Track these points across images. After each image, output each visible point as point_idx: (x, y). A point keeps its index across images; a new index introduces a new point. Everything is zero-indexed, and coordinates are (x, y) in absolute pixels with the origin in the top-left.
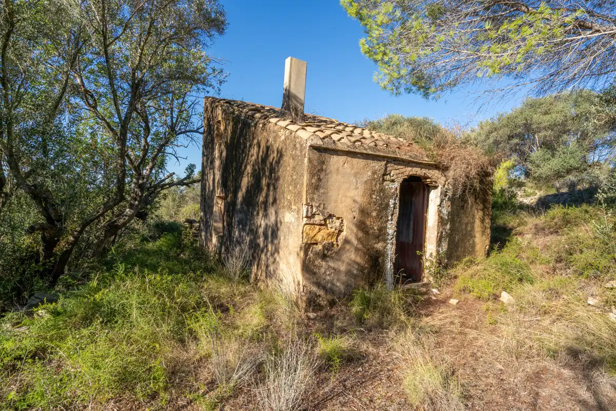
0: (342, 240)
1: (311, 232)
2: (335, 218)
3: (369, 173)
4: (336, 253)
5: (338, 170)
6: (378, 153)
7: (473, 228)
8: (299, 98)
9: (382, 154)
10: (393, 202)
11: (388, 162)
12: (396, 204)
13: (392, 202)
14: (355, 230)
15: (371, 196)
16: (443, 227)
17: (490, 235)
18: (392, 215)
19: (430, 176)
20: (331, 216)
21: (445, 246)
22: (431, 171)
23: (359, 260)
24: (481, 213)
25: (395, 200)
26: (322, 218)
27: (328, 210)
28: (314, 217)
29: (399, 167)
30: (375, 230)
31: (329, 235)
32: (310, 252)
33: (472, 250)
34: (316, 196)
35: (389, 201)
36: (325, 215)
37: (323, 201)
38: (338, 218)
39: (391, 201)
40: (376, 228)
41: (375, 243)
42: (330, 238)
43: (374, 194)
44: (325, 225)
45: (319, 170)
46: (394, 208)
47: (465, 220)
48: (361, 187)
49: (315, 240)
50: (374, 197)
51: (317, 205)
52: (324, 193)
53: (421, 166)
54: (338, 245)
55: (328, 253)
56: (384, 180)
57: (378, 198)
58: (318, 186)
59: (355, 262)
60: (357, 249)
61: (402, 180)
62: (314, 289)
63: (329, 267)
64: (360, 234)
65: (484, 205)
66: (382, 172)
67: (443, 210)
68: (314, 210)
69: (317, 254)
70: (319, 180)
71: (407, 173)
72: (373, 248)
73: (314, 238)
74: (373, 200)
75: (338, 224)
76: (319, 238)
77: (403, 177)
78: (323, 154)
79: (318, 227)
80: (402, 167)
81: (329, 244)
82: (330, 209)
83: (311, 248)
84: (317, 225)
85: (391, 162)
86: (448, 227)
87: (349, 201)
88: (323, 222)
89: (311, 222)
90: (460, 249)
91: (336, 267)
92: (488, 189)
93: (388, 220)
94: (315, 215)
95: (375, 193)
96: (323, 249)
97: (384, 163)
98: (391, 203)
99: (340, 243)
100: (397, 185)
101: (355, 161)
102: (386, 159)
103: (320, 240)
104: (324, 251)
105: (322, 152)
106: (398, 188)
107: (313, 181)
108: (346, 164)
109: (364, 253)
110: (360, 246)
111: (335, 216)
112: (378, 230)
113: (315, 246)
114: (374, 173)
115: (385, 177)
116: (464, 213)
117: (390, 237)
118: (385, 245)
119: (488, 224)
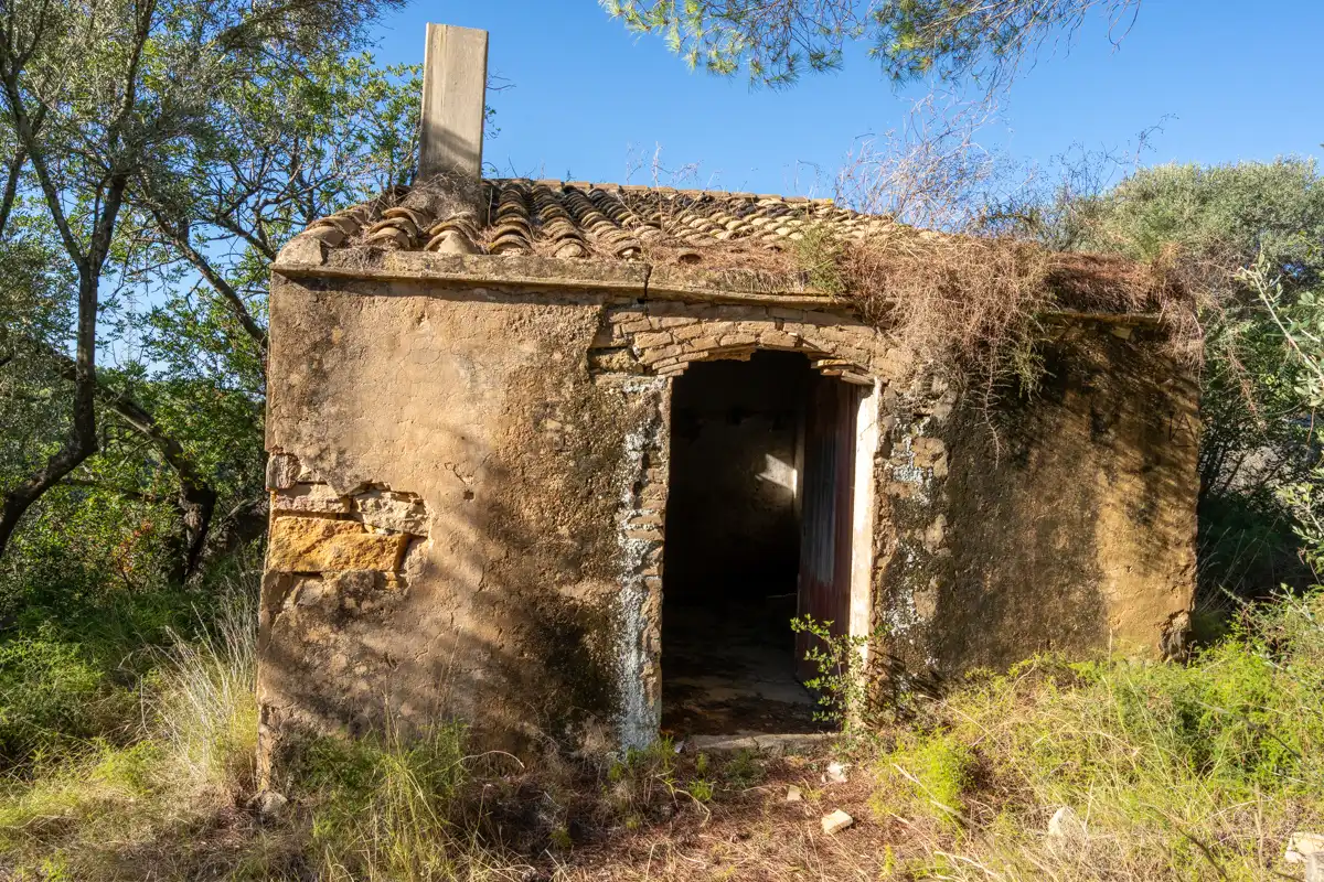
0: (417, 568)
1: (295, 536)
2: (388, 495)
3: (529, 347)
4: (394, 607)
5: (394, 342)
6: (555, 280)
7: (1085, 539)
8: (460, 139)
9: (574, 281)
10: (638, 443)
11: (610, 308)
12: (657, 449)
13: (633, 442)
14: (471, 536)
15: (537, 423)
16: (906, 535)
17: (1191, 571)
18: (638, 487)
19: (826, 348)
20: (369, 489)
21: (922, 606)
22: (830, 331)
23: (489, 633)
24: (1131, 486)
25: (648, 434)
26: (331, 493)
27: (356, 470)
28: (307, 492)
29: (668, 321)
30: (559, 537)
31: (364, 548)
32: (289, 603)
33: (1088, 627)
34: (305, 429)
35: (622, 440)
36: (346, 484)
37: (336, 441)
38: (403, 496)
39: (628, 438)
40: (564, 530)
41: (561, 583)
42: (369, 556)
43: (552, 416)
44: (351, 515)
45: (315, 346)
46: (646, 462)
47: (1034, 508)
48: (495, 396)
49: (312, 564)
50: (551, 425)
51: (312, 451)
52: (338, 417)
53: (776, 312)
54: (402, 583)
55: (359, 605)
56: (594, 369)
57: (569, 428)
58: (315, 393)
59: (473, 640)
60: (481, 600)
61: (686, 365)
62: (306, 718)
63: (366, 653)
64: (495, 550)
65: (1146, 451)
66: (587, 340)
67: (902, 472)
68: (304, 470)
69: (315, 609)
70: (320, 374)
71: (710, 342)
72: (556, 598)
73: (308, 557)
74: (549, 435)
75: (403, 514)
76: (325, 556)
77: (693, 357)
78: (330, 295)
79: (322, 523)
80: (683, 320)
81: (362, 576)
82: (366, 466)
83: (297, 588)
84: (320, 514)
85: (626, 307)
86: (936, 533)
87: (442, 440)
88: (340, 508)
89: (297, 504)
90: (1008, 621)
91: (394, 652)
92: (1173, 388)
93: (623, 505)
94: (313, 483)
95: (558, 412)
96: (340, 591)
97: (591, 311)
98: (630, 446)
99: (408, 577)
100: (660, 384)
101: (463, 309)
102: (599, 297)
103: (326, 563)
104: (342, 599)
105: (323, 288)
106: (665, 396)
107: (295, 378)
108: (425, 322)
109: (514, 611)
110: (494, 589)
111: (388, 490)
112: (573, 536)
113: (312, 582)
114: (550, 344)
115: (604, 359)
116: (1028, 484)
117: (629, 565)
118: (607, 588)
119: (1180, 525)
